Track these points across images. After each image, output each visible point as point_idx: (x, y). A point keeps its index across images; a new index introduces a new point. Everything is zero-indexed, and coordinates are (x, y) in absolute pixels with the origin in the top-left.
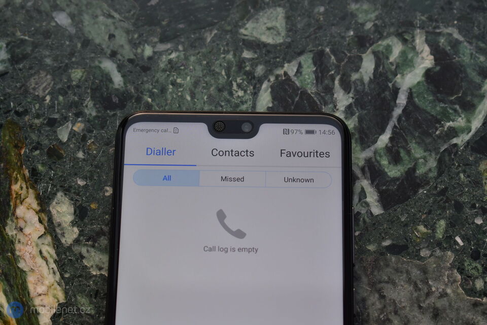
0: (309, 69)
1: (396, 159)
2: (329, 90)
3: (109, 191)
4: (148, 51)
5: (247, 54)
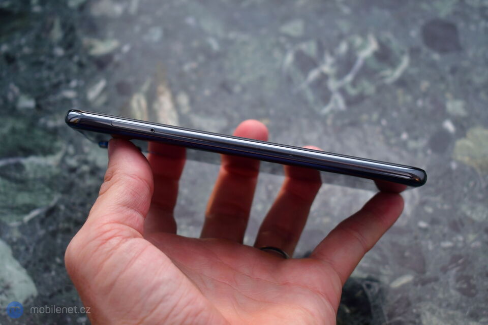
1: (355, 87)
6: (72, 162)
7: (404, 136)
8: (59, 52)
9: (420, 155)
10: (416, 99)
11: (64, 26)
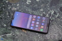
0: (45, 13)
4: (33, 12)
5: (40, 12)
6: (14, 34)
7: (60, 26)
8: (8, 17)
10: (61, 20)
11: (8, 12)
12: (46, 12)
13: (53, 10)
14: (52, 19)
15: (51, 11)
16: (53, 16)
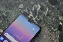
1: (38, 18)
2: (30, 12)
3: (6, 28)
4: (8, 11)
5: (19, 10)
7: (52, 28)
9: (57, 32)
12: (28, 9)
13: (39, 5)
14: (38, 20)
15: (36, 6)
16: (40, 14)
